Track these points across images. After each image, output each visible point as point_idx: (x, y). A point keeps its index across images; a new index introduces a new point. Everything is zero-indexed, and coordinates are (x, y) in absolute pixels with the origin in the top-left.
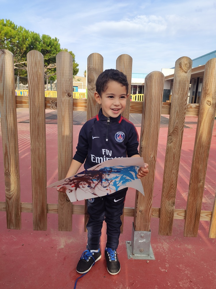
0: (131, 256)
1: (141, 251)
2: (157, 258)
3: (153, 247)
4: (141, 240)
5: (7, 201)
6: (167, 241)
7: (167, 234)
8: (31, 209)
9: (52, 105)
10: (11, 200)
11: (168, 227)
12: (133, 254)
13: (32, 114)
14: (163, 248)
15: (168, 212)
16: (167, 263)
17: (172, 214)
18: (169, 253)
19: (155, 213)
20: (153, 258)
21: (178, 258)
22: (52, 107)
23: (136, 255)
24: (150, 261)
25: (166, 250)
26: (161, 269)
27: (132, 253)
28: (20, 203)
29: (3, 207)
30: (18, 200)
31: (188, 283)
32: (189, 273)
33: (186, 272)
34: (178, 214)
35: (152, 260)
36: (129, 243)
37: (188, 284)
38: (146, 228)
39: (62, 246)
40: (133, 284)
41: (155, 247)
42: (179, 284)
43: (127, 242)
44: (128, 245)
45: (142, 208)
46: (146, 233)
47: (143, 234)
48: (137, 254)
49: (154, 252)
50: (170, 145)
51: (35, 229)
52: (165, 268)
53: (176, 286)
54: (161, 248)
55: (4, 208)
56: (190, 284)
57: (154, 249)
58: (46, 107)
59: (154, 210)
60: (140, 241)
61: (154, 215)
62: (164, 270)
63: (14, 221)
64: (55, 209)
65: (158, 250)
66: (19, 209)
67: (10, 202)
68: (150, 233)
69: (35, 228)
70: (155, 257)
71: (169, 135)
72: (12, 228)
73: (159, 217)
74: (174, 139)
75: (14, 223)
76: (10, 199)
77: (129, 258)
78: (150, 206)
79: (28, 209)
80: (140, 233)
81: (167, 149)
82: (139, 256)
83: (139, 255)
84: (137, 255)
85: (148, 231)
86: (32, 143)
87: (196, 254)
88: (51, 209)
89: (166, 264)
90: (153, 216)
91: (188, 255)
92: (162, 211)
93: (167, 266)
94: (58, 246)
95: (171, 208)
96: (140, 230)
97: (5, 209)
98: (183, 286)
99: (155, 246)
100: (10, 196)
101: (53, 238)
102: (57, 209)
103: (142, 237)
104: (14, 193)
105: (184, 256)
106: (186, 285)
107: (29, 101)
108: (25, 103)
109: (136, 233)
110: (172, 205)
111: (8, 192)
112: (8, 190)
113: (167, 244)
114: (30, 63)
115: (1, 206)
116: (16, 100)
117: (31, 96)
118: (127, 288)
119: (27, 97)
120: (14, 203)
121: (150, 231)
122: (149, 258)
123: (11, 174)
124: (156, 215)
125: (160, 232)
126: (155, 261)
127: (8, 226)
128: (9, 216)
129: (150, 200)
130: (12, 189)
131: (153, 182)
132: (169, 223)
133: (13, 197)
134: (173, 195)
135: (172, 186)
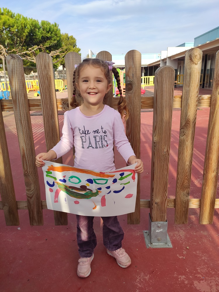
0: (149, 245)
1: (158, 240)
2: (174, 246)
3: (169, 236)
4: (158, 229)
5: (28, 200)
6: (184, 229)
7: (183, 223)
9: (64, 106)
11: (183, 216)
12: (151, 243)
13: (45, 117)
15: (183, 202)
16: (184, 250)
17: (187, 203)
18: (186, 240)
19: (170, 204)
20: (170, 246)
21: (195, 244)
22: (64, 108)
23: (154, 244)
24: (168, 249)
25: (183, 237)
26: (179, 256)
28: (41, 201)
29: (25, 205)
30: (38, 198)
31: (206, 268)
32: (206, 259)
33: (203, 258)
34: (193, 204)
35: (170, 248)
38: (162, 219)
40: (154, 271)
41: (172, 235)
42: (197, 270)
43: (144, 231)
44: (145, 235)
45: (157, 200)
46: (163, 223)
47: (160, 224)
48: (155, 243)
49: (171, 240)
50: (182, 138)
51: (57, 225)
52: (183, 255)
53: (195, 272)
54: (178, 235)
55: (25, 206)
56: (207, 270)
57: (171, 238)
58: (58, 108)
59: (169, 201)
60: (157, 231)
61: (169, 205)
62: (182, 257)
63: (36, 218)
65: (175, 238)
66: (40, 206)
67: (32, 200)
68: (167, 223)
69: (56, 223)
70: (172, 245)
71: (182, 129)
72: (35, 224)
73: (175, 207)
74: (187, 132)
75: (37, 220)
76: (31, 198)
77: (148, 247)
78: (165, 198)
80: (157, 223)
81: (179, 142)
82: (157, 245)
83: (157, 244)
84: (156, 244)
85: (165, 221)
86: (48, 143)
87: (212, 240)
89: (184, 252)
91: (204, 241)
92: (177, 202)
93: (185, 253)
95: (186, 198)
96: (157, 221)
97: (27, 208)
98: (201, 271)
100: (30, 195)
101: (74, 231)
103: (159, 227)
104: (34, 192)
105: (200, 243)
106: (204, 271)
107: (42, 104)
108: (38, 105)
109: (153, 224)
110: (187, 195)
111: (28, 191)
112: (28, 190)
113: (183, 232)
114: (39, 66)
115: (23, 205)
116: (29, 104)
117: (43, 98)
118: (148, 275)
119: (39, 100)
120: (35, 202)
121: (167, 221)
122: (167, 246)
123: (30, 175)
124: (171, 205)
125: (175, 221)
126: (172, 248)
127: (31, 223)
128: (31, 214)
129: (165, 193)
130: (33, 188)
131: (167, 175)
132: (184, 212)
133: (34, 196)
134: (187, 186)
135: (186, 177)
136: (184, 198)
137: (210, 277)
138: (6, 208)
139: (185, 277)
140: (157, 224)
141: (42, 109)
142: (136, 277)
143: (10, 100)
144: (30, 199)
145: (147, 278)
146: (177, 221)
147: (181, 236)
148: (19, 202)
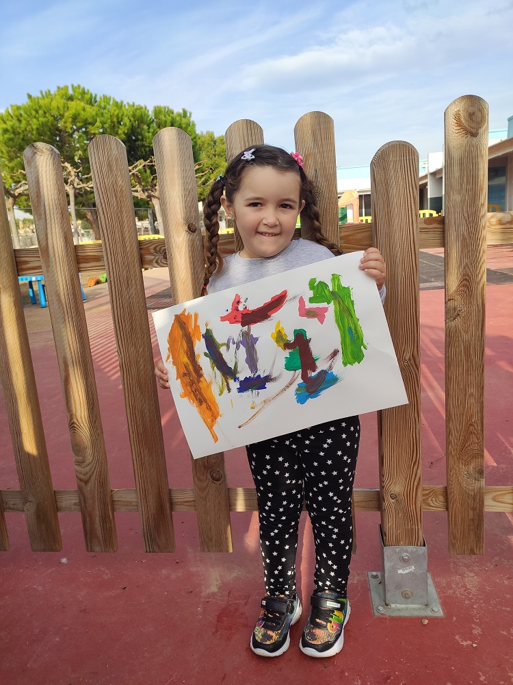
0: (381, 608)
1: (406, 596)
2: (448, 614)
3: (437, 585)
4: (403, 568)
5: (80, 488)
6: (476, 569)
7: (472, 552)
8: (135, 504)
9: (157, 258)
10: (90, 484)
11: (471, 532)
12: (387, 605)
13: (113, 283)
14: (465, 586)
15: (468, 494)
16: (476, 624)
17: (478, 499)
18: (482, 599)
19: (434, 499)
20: (438, 611)
21: (505, 611)
22: (157, 262)
23: (393, 606)
24: (432, 619)
25: (474, 590)
26: (460, 640)
27: (385, 601)
28: (109, 491)
29: (73, 502)
30: (103, 483)
34: (494, 499)
35: (437, 618)
36: (375, 577)
38: (411, 538)
39: (214, 589)
40: (388, 678)
41: (444, 585)
42: (510, 677)
43: (370, 574)
44: (373, 583)
46: (415, 549)
47: (407, 552)
48: (396, 602)
49: (440, 598)
50: (452, 324)
51: (148, 550)
52: (473, 639)
54: (460, 586)
55: (75, 504)
57: (441, 590)
58: (143, 263)
59: (430, 493)
60: (400, 572)
61: (432, 504)
62: (469, 643)
63: (99, 533)
64: (188, 499)
65: (451, 591)
66: (109, 503)
67: (88, 489)
68: (424, 549)
69: (148, 547)
70: (443, 610)
72: (97, 549)
73: (447, 509)
74: (464, 308)
75: (101, 538)
76: (86, 482)
77: (376, 614)
78: (416, 483)
79: (128, 504)
80: (397, 550)
81: (446, 334)
82: (401, 608)
83: (403, 606)
84: (398, 605)
85: (419, 544)
86: (122, 349)
88: (180, 500)
89: (474, 628)
90: (430, 506)
92: (452, 495)
93: (477, 631)
94: (203, 588)
95: (477, 485)
96: (397, 543)
97: (78, 507)
99: (444, 582)
100: (86, 474)
101: (194, 569)
102: (192, 499)
103: (405, 562)
104: (93, 469)
107: (104, 254)
108: (97, 259)
109: (388, 551)
110: (477, 475)
111: (80, 466)
112: (79, 463)
113: (476, 577)
114: (96, 166)
115: (69, 501)
116: (77, 256)
117: (107, 241)
119: (100, 245)
120: (96, 492)
121: (424, 546)
122: (428, 613)
123: (82, 425)
124: (437, 505)
125: (451, 547)
126: (443, 619)
127: (87, 546)
128: (88, 523)
129: (416, 467)
130: (89, 458)
131: (417, 422)
132: (473, 522)
133: (93, 478)
134: (476, 452)
135: (471, 427)
136: (473, 485)
138: (31, 508)
140: (400, 553)
141: (106, 267)
143: (35, 250)
144: (84, 485)
146: (454, 546)
147: (468, 586)
148: (59, 492)
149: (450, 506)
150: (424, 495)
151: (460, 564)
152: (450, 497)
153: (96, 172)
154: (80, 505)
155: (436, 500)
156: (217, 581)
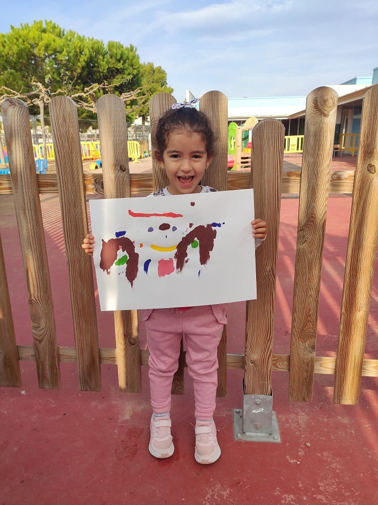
0: (239, 435)
1: (257, 428)
2: (284, 441)
3: (279, 420)
4: (255, 409)
5: (36, 345)
6: (307, 410)
7: (304, 400)
8: (75, 357)
9: (97, 187)
10: (43, 343)
11: (304, 387)
12: (243, 433)
13: (64, 204)
14: (297, 422)
15: (303, 361)
16: (301, 448)
17: (310, 365)
18: (307, 431)
19: (281, 363)
20: (277, 438)
21: (322, 440)
22: (96, 190)
23: (248, 434)
25: (303, 425)
26: (289, 459)
27: (243, 430)
28: (56, 348)
29: (31, 354)
30: (52, 343)
31: (335, 484)
32: (339, 467)
33: (334, 466)
34: (321, 366)
35: (276, 444)
37: (334, 486)
38: (263, 390)
39: (127, 417)
40: (239, 483)
41: (284, 420)
42: (319, 486)
43: (235, 410)
44: (236, 416)
45: (255, 356)
46: (265, 397)
47: (260, 399)
48: (250, 431)
49: (280, 429)
50: (301, 247)
51: (83, 389)
52: (297, 459)
53: (313, 489)
54: (294, 421)
55: (32, 356)
56: (338, 487)
57: (281, 424)
58: (86, 190)
59: (278, 359)
60: (254, 411)
61: (280, 367)
62: (295, 461)
63: (48, 376)
64: (112, 356)
65: (288, 425)
66: (56, 357)
67: (41, 346)
68: (271, 397)
69: (82, 387)
70: (281, 438)
71: (301, 230)
72: (47, 387)
73: (289, 370)
74: (309, 236)
75: (50, 380)
76: (40, 341)
77: (236, 439)
78: (268, 354)
79: (71, 357)
80: (253, 397)
81: (297, 254)
82: (254, 436)
83: (254, 434)
84: (251, 434)
85: (268, 394)
86: (69, 250)
87: (355, 434)
88: (107, 356)
89: (300, 451)
90: (278, 368)
91: (341, 435)
92: (293, 361)
93: (301, 453)
94: (120, 416)
95: (310, 356)
96: (253, 392)
97: (34, 358)
98: (325, 490)
100: (39, 336)
101: (114, 403)
102: (115, 356)
103: (258, 405)
104: (45, 332)
105: (333, 437)
106: (330, 489)
107: (58, 182)
108: (53, 185)
109: (246, 398)
110: (311, 350)
111: (36, 330)
112: (36, 328)
113: (306, 416)
114: (54, 119)
115: (28, 353)
116: (38, 182)
117: (61, 173)
118: (228, 490)
119: (55, 175)
120: (47, 348)
121: (271, 395)
122: (271, 440)
123: (38, 302)
124: (282, 367)
125: (290, 395)
126: (280, 444)
127: (40, 384)
128: (41, 369)
129: (269, 343)
130: (43, 325)
131: (272, 313)
132: (306, 380)
133: (45, 338)
134: (311, 334)
135: (309, 317)
136: (308, 356)
137: (340, 502)
139: (294, 498)
140: (254, 399)
141: (59, 191)
142: (206, 491)
143: (8, 176)
144: (39, 343)
145: (225, 494)
146: (292, 395)
147: (300, 422)
148: (21, 347)
149: (291, 368)
150: (273, 361)
151: (296, 406)
152: (291, 363)
153: (54, 122)
154: (36, 357)
155: (282, 364)
156: (130, 411)
